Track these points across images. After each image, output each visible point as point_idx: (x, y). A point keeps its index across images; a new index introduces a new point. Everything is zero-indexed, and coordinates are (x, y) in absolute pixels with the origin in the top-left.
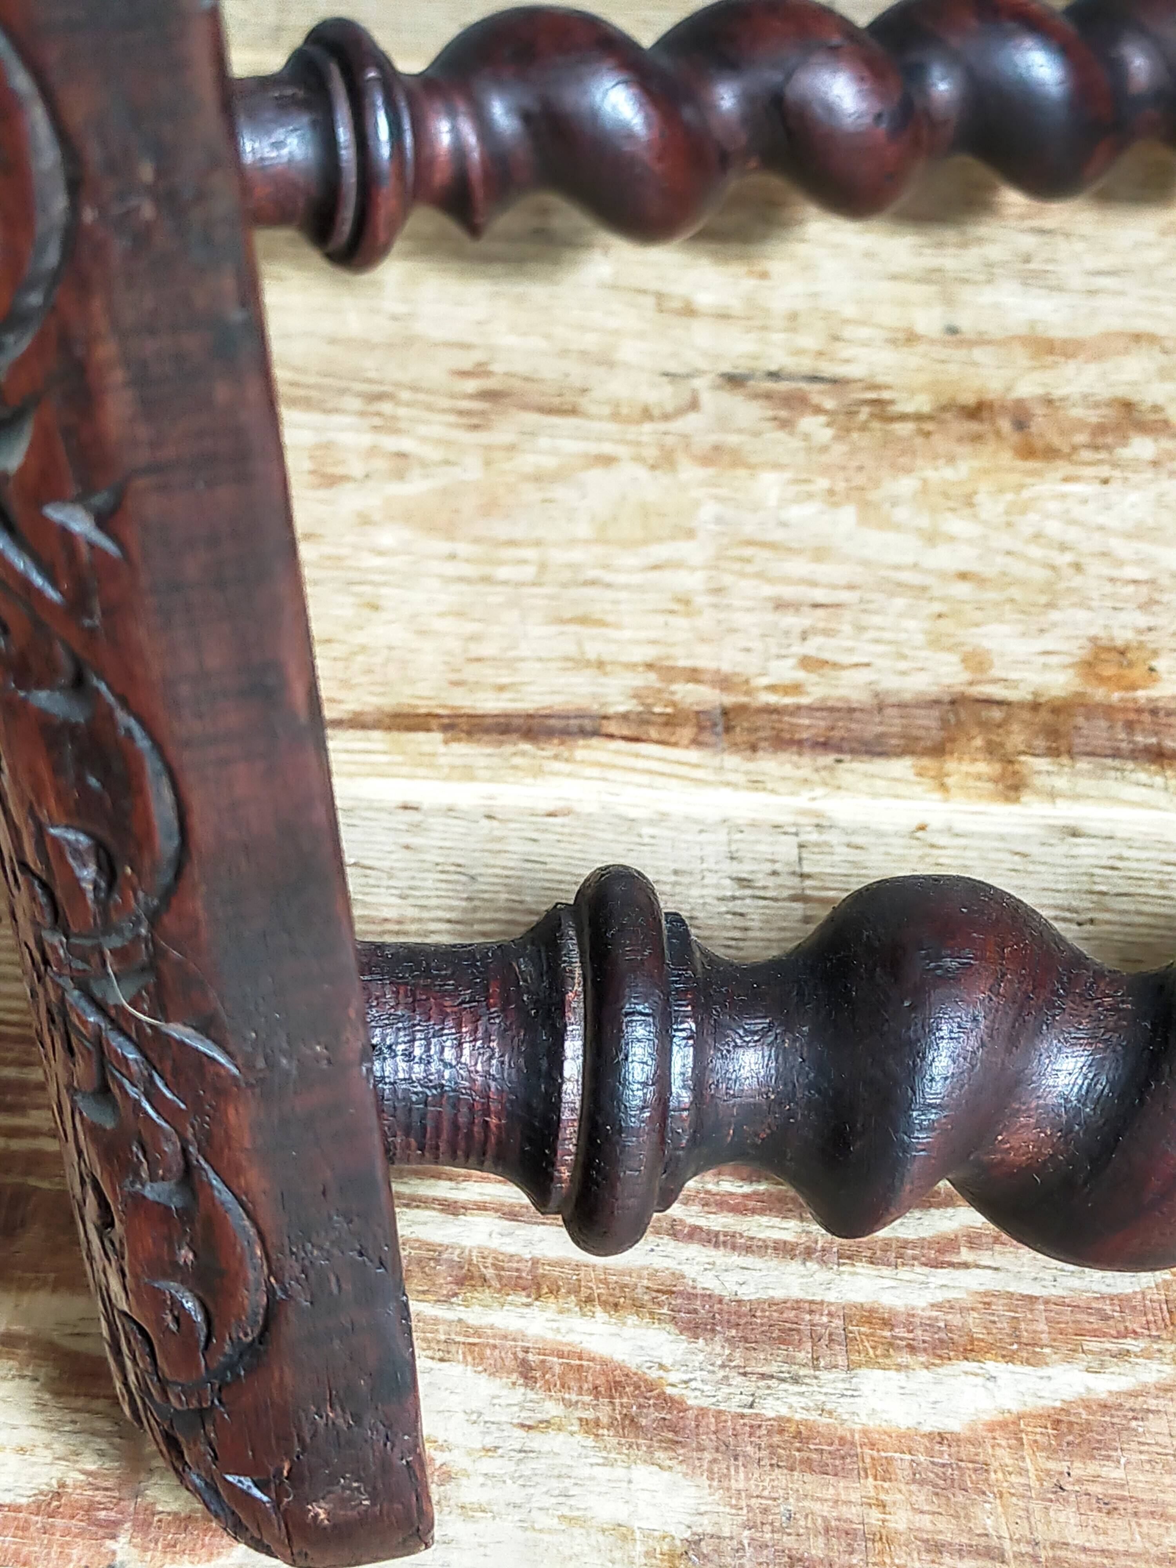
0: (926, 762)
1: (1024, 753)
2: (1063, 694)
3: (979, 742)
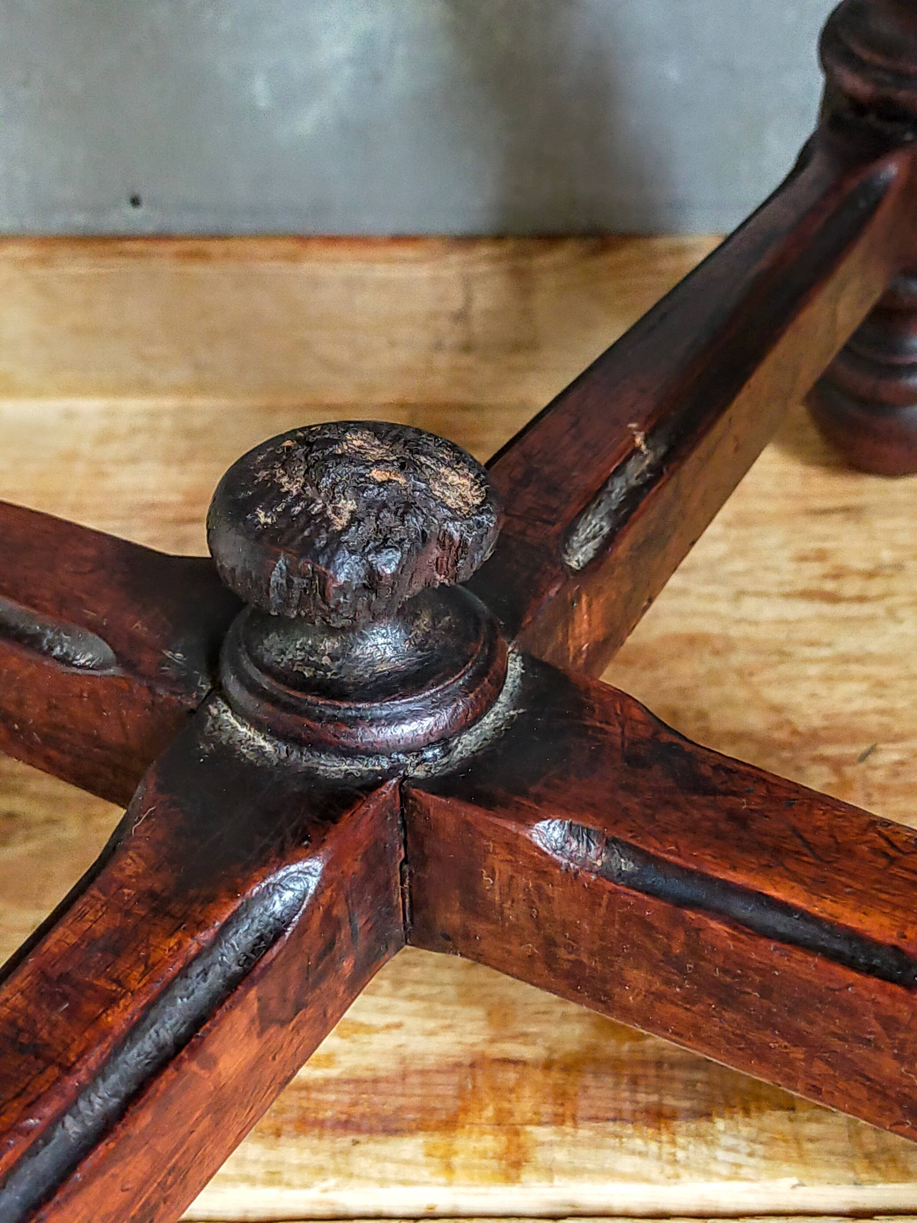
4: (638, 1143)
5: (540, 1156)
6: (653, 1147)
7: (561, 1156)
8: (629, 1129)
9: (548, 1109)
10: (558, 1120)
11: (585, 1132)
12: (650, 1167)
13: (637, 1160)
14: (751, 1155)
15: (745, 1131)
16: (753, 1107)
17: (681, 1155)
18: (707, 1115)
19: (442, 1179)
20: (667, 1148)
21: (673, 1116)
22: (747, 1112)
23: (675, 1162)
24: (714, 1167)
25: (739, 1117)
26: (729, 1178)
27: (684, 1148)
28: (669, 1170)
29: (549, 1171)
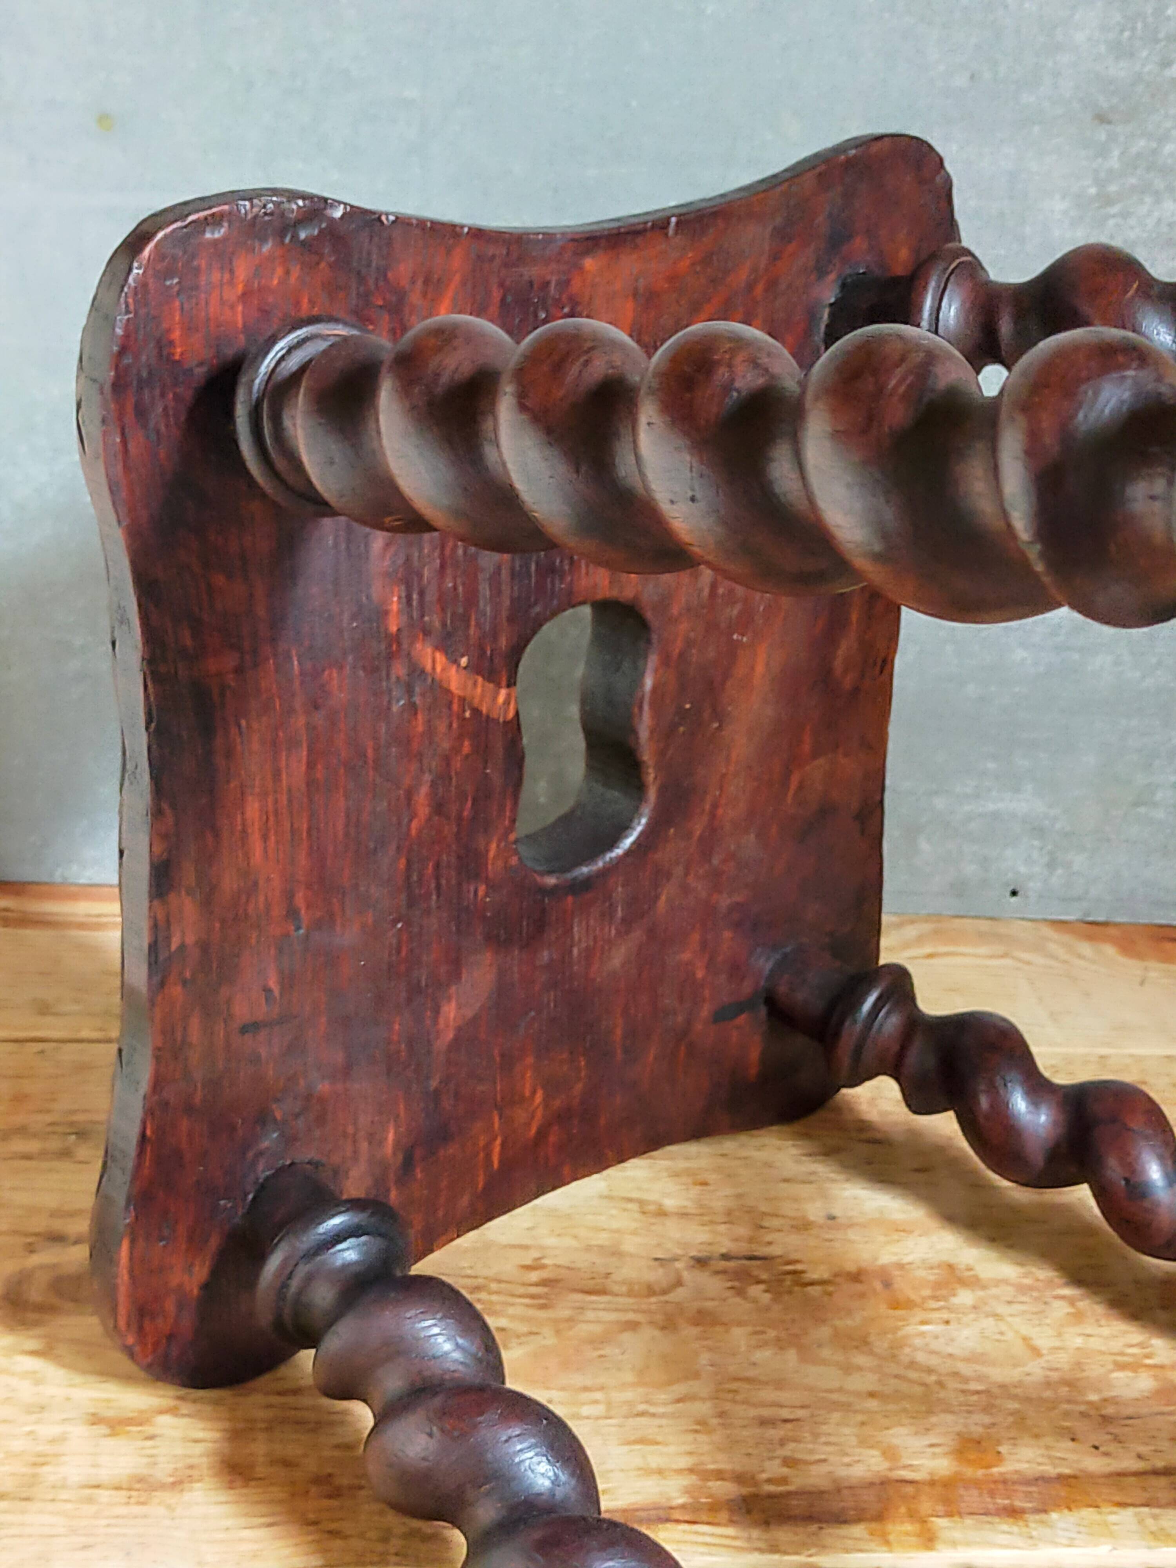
0: (874, 1525)
1: (932, 1516)
2: (948, 1473)
3: (903, 1510)
4: (1005, 1527)
5: (945, 1534)
6: (1015, 1529)
7: (957, 1535)
8: (997, 1519)
9: (940, 1508)
10: (949, 1515)
11: (969, 1521)
12: (1017, 1540)
13: (1008, 1536)
14: (1079, 1532)
15: (1071, 1520)
16: (1072, 1506)
17: (1034, 1533)
18: (1045, 1511)
19: (885, 1549)
20: (1025, 1529)
21: (1022, 1511)
22: (1070, 1509)
23: (1031, 1537)
24: (1057, 1540)
25: (1066, 1511)
26: (1069, 1546)
27: (1035, 1529)
28: (1030, 1541)
29: (954, 1544)
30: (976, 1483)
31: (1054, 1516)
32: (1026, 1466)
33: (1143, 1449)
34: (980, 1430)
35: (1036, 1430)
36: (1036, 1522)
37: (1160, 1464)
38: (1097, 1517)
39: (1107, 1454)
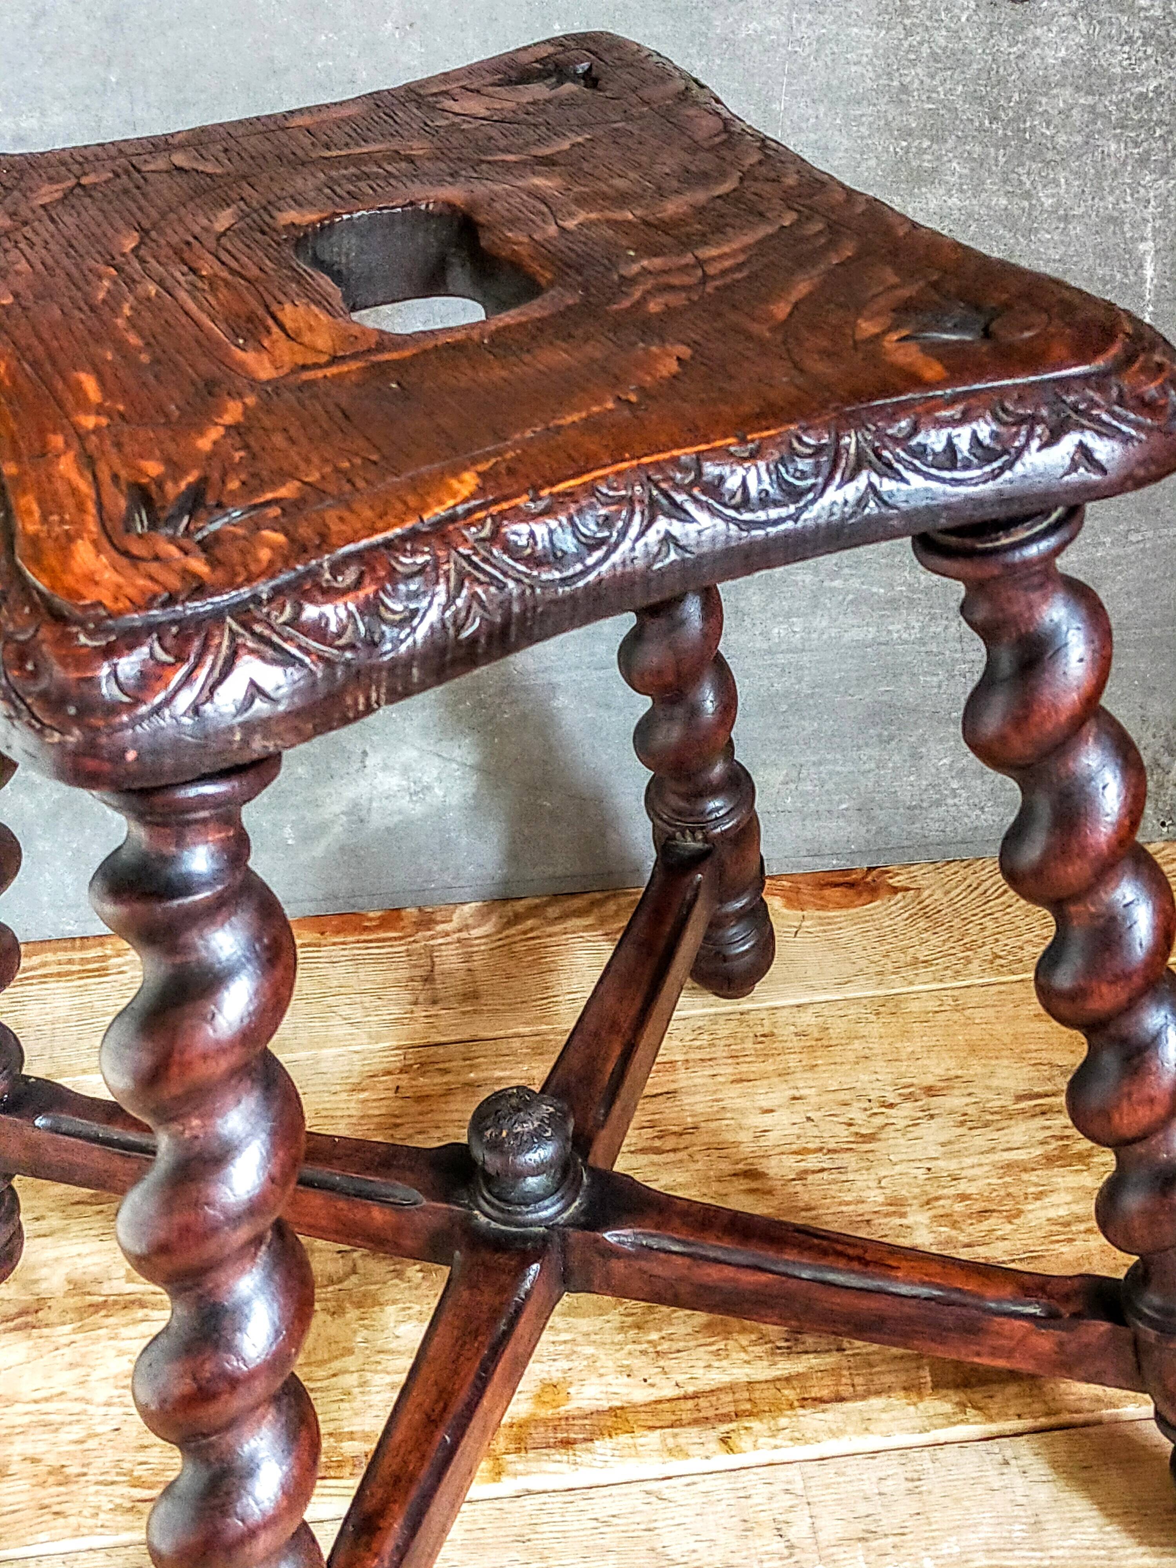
4: (558, 1457)
5: (511, 1468)
6: (565, 1458)
7: (520, 1467)
8: (553, 1451)
9: (512, 1446)
10: (518, 1450)
11: (531, 1454)
12: (563, 1467)
13: (558, 1464)
14: (613, 1456)
15: (610, 1445)
16: (613, 1433)
17: (578, 1460)
18: (592, 1440)
20: (572, 1457)
21: (574, 1442)
22: (611, 1437)
23: (575, 1463)
24: (595, 1463)
25: (607, 1439)
27: (580, 1456)
28: (573, 1467)
29: (515, 1475)
30: (545, 1422)
31: (597, 1443)
32: (587, 1402)
33: (680, 1378)
34: (560, 1375)
35: (602, 1371)
36: (582, 1450)
37: (691, 1389)
38: (630, 1441)
39: (652, 1385)
